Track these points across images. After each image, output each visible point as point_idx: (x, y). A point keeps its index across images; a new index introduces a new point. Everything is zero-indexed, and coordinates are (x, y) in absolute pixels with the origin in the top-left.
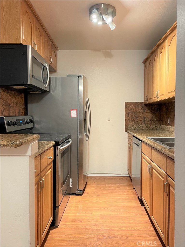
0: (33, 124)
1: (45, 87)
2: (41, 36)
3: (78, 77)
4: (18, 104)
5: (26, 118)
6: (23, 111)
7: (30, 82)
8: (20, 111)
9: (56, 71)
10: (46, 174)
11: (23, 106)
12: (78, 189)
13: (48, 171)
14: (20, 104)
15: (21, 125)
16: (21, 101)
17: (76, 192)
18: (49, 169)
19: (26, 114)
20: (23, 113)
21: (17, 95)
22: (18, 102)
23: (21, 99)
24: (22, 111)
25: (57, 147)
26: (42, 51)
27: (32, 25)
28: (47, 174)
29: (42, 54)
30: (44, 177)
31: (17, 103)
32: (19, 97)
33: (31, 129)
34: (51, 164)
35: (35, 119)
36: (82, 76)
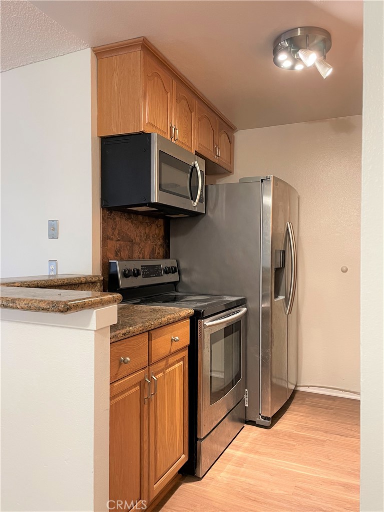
0: (180, 274)
1: (195, 205)
2: (191, 110)
3: (262, 180)
4: (151, 238)
5: (164, 264)
6: (161, 251)
7: (155, 199)
8: (153, 249)
9: (231, 172)
10: (167, 370)
11: (161, 241)
12: (260, 414)
13: (173, 364)
14: (153, 237)
15: (152, 277)
16: (157, 232)
17: (257, 419)
18: (178, 361)
19: (167, 256)
20: (161, 254)
21: (148, 221)
22: (151, 235)
23: (156, 230)
24: (157, 250)
25: (199, 321)
26: (194, 139)
27: (169, 94)
28: (169, 369)
29: (194, 143)
30: (161, 374)
31: (148, 237)
32: (154, 226)
33: (175, 284)
34: (183, 351)
35: (183, 265)
36: (271, 179)
